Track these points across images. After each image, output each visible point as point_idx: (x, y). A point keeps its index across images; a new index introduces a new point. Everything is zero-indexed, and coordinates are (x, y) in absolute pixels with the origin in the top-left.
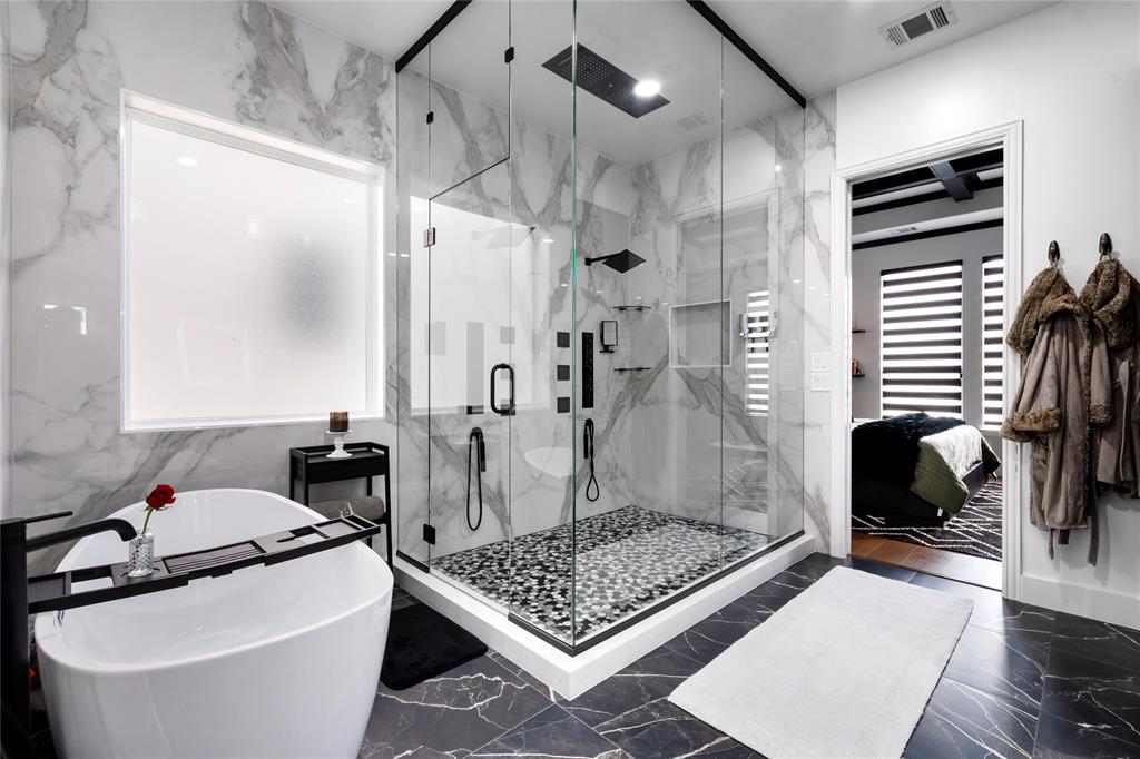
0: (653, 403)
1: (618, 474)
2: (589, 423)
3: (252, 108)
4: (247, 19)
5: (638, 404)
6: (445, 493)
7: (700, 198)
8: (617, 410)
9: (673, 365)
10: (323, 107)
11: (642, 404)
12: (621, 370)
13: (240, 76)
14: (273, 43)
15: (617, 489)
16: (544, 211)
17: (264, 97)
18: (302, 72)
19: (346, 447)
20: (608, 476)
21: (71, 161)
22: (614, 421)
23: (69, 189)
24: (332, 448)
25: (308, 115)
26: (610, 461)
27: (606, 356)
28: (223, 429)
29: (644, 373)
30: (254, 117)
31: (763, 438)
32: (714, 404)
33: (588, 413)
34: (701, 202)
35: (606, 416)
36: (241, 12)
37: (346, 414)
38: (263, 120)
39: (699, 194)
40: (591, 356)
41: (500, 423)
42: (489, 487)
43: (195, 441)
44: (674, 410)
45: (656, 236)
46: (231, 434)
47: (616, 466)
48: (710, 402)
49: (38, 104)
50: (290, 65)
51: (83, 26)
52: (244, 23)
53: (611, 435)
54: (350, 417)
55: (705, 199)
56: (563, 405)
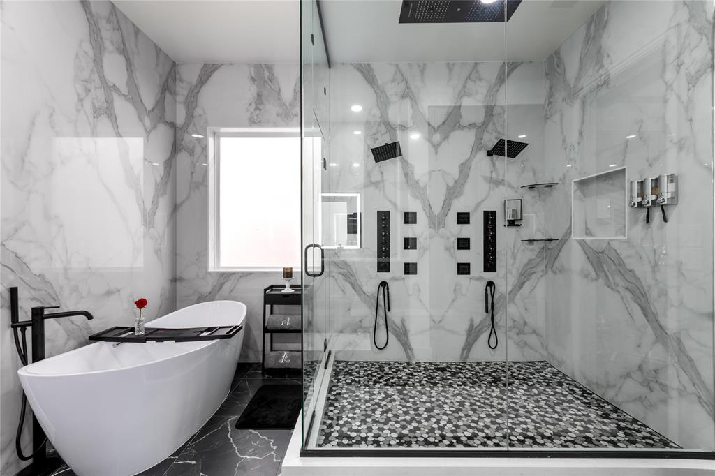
0: (560, 271)
1: (527, 329)
2: (490, 284)
3: (255, 117)
4: (253, 75)
5: (550, 271)
6: (361, 321)
7: (597, 68)
8: (525, 276)
9: (575, 237)
10: (288, 104)
11: (553, 272)
12: (531, 241)
13: (250, 104)
14: (265, 81)
15: (526, 344)
16: (444, 123)
17: (260, 110)
18: (278, 90)
19: (292, 286)
20: (515, 330)
21: (192, 162)
22: (522, 285)
23: (192, 173)
24: (284, 286)
25: (280, 111)
26: (517, 318)
27: (513, 230)
28: (243, 273)
29: (554, 244)
30: (256, 121)
31: (662, 323)
32: (610, 277)
33: (490, 276)
34: (598, 71)
35: (512, 280)
36: (251, 73)
37: (291, 268)
38: (260, 122)
39: (597, 63)
40: (494, 229)
41: (404, 279)
42: (394, 323)
43: (233, 278)
44: (577, 280)
45: (562, 115)
46: (246, 276)
47: (525, 323)
48: (607, 276)
49: (183, 143)
50: (272, 89)
51: (196, 106)
52: (252, 78)
53: (518, 296)
54: (293, 270)
55: (602, 67)
56: (463, 269)
